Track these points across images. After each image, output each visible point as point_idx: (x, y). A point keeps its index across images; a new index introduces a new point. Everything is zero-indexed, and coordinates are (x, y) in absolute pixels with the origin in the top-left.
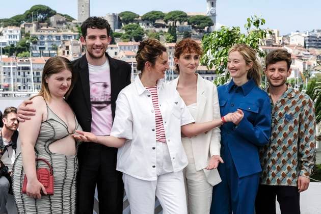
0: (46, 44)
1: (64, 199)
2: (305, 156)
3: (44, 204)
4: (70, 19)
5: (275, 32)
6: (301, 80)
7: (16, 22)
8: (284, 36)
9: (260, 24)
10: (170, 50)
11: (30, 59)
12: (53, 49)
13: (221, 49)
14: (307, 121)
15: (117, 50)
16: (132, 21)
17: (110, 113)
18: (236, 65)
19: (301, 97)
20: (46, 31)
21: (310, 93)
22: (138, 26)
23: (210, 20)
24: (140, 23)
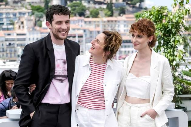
0: (4, 20)
12: (11, 24)
20: (4, 10)
22: (81, 4)
24: (83, 1)
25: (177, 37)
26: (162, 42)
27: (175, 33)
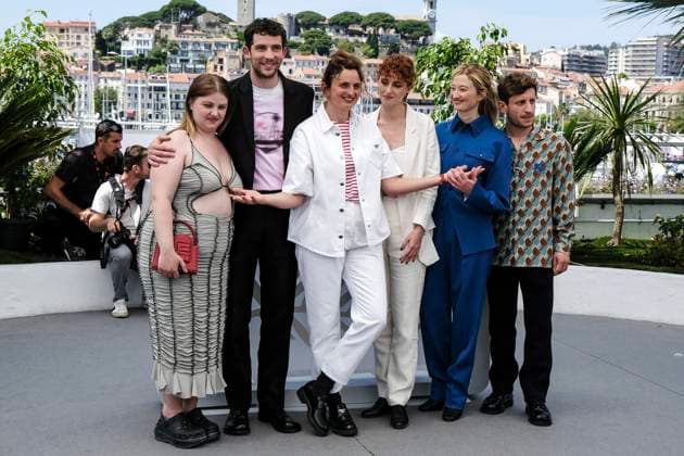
0: (190, 54)
1: (211, 279)
2: (562, 222)
3: (182, 288)
4: (225, 20)
5: (520, 47)
6: (556, 117)
7: (148, 21)
8: (533, 54)
9: (500, 36)
10: (369, 69)
11: (167, 75)
12: (201, 62)
13: (441, 70)
14: (564, 173)
15: (293, 67)
16: (315, 25)
17: (282, 157)
18: (463, 94)
19: (554, 138)
20: (190, 36)
21: (568, 135)
22: (323, 33)
23: (427, 27)
24: (327, 30)
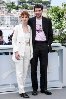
4: (4, 2)
15: (19, 12)
16: (24, 3)
22: (26, 4)
23: (49, 2)
24: (27, 4)
25: (63, 18)
26: (57, 20)
27: (62, 17)
